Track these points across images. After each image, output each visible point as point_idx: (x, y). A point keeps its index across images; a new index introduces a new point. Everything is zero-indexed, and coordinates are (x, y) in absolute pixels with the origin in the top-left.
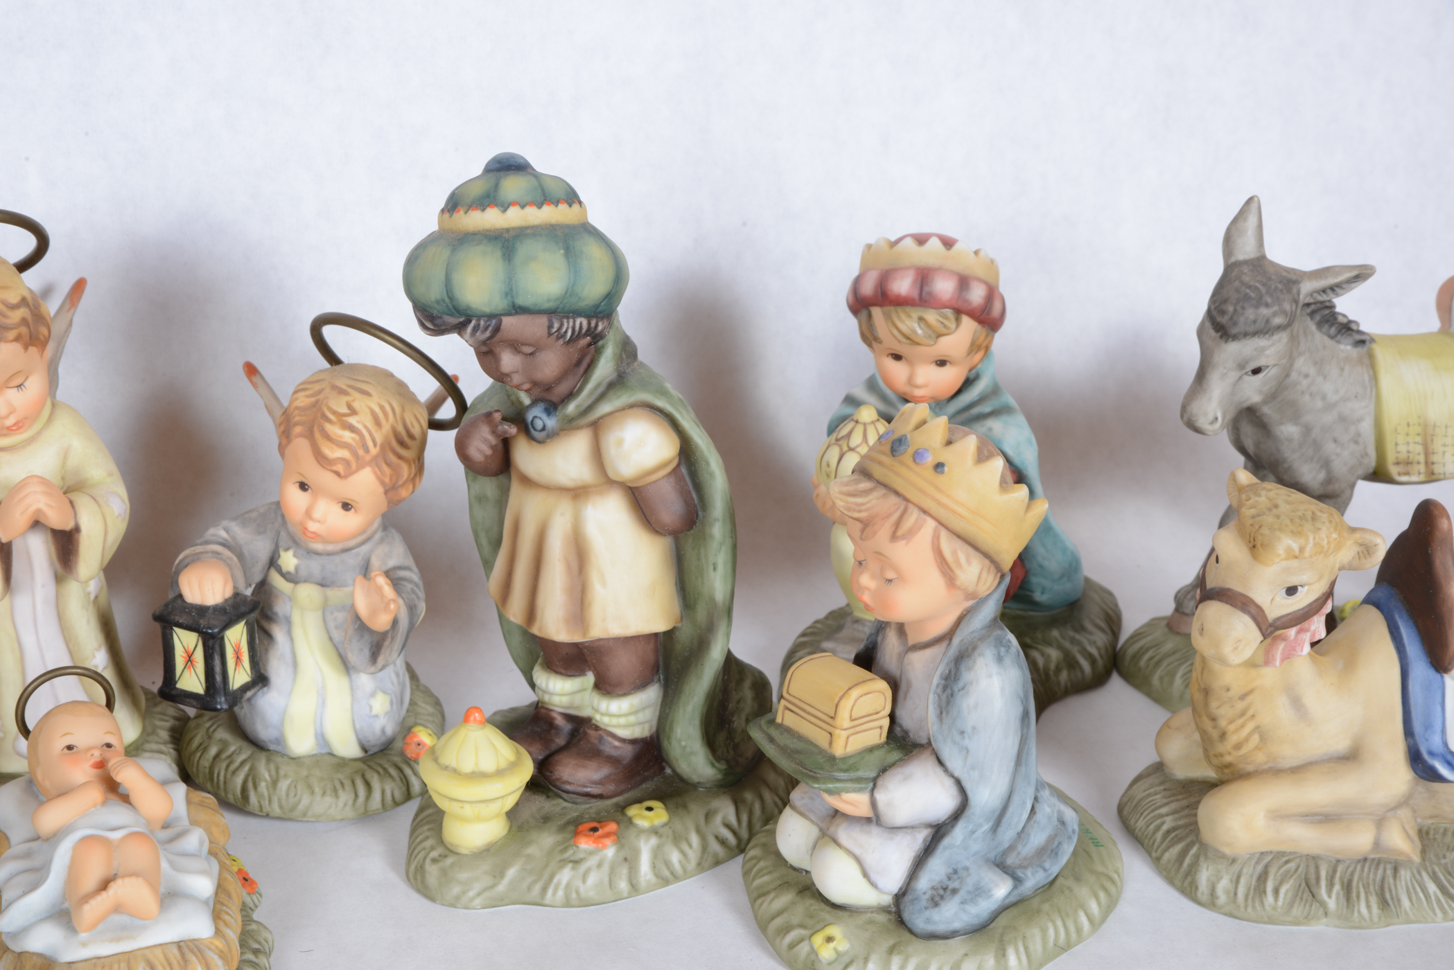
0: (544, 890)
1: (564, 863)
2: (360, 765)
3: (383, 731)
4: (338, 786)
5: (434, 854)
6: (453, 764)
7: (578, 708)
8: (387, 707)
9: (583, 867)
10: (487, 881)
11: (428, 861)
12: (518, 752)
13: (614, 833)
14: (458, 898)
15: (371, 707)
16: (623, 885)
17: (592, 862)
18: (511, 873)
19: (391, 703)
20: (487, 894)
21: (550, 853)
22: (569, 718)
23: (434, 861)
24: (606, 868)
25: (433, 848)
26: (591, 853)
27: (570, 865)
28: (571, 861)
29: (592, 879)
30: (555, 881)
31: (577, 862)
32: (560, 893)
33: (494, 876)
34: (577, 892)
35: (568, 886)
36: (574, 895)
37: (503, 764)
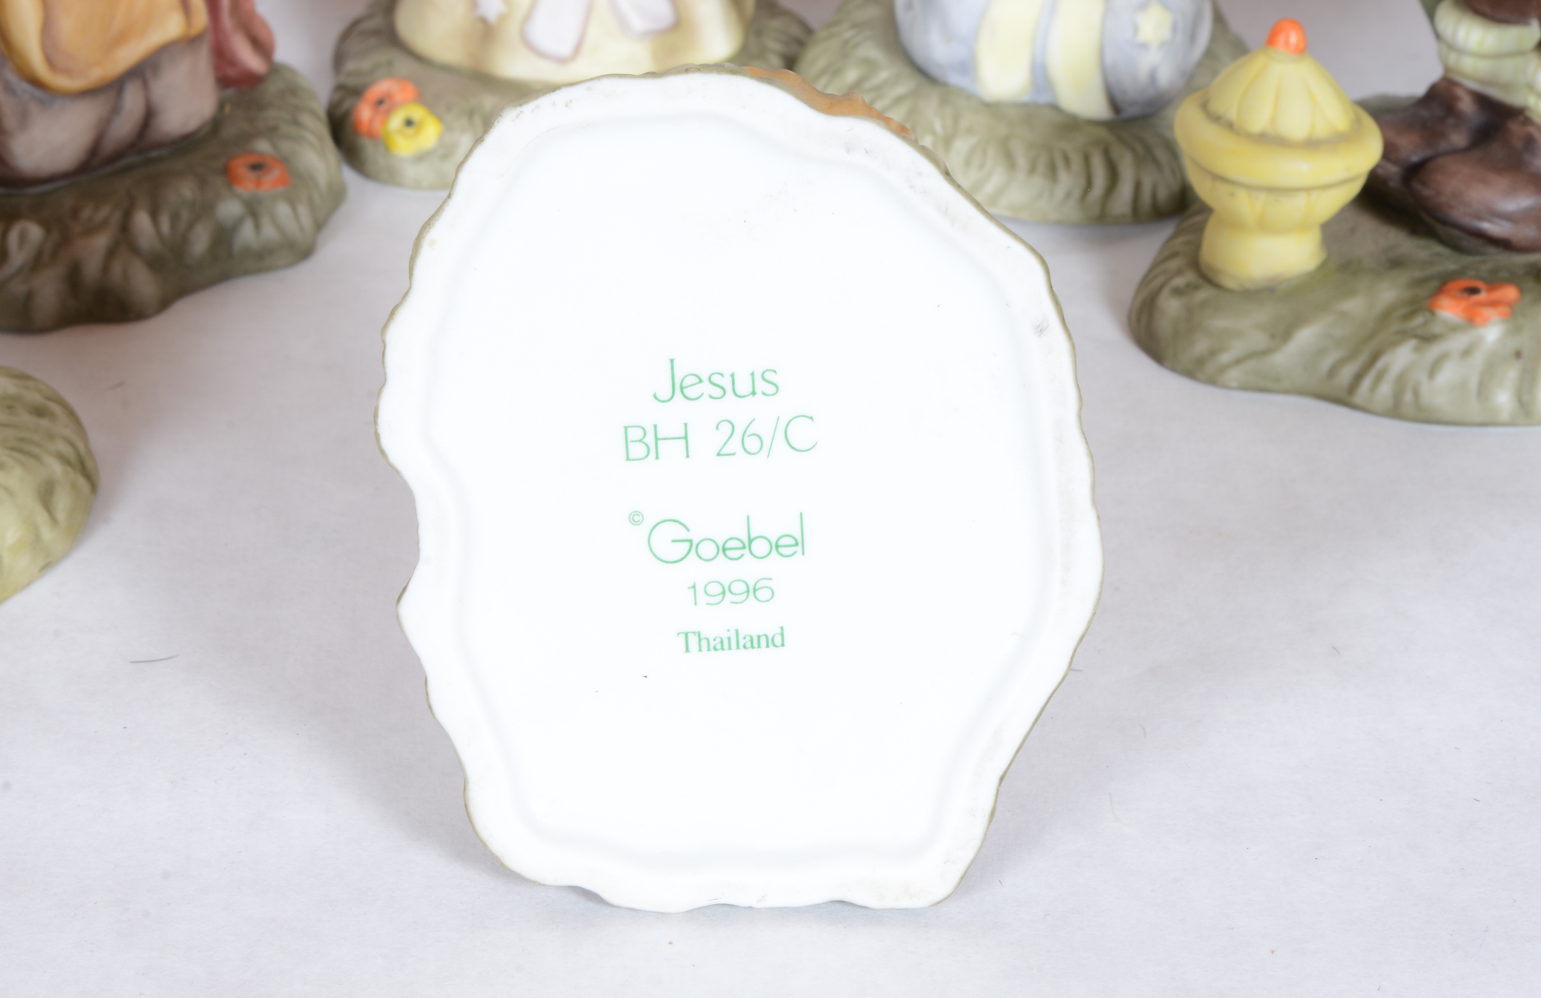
0: (1358, 378)
1: (1404, 335)
2: (1102, 133)
3: (1153, 77)
4: (1060, 162)
5: (1179, 282)
6: (1232, 114)
7: (1507, 87)
8: (1165, 33)
9: (1434, 351)
10: (1258, 340)
11: (1166, 292)
12: (1358, 121)
13: (1510, 305)
14: (1200, 362)
15: (1136, 29)
16: (1504, 399)
17: (1456, 343)
18: (1306, 336)
19: (1174, 28)
20: (1251, 365)
21: (1386, 316)
22: (1484, 101)
23: (1178, 292)
24: (1478, 360)
25: (1179, 272)
26: (1454, 329)
27: (1412, 343)
28: (1416, 336)
29: (1448, 375)
30: (1380, 364)
31: (1428, 339)
32: (1385, 389)
33: (1273, 336)
34: (1416, 393)
35: (1401, 381)
36: (1408, 397)
37: (1322, 131)
